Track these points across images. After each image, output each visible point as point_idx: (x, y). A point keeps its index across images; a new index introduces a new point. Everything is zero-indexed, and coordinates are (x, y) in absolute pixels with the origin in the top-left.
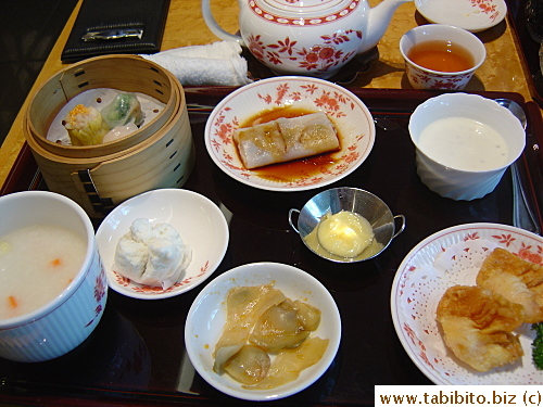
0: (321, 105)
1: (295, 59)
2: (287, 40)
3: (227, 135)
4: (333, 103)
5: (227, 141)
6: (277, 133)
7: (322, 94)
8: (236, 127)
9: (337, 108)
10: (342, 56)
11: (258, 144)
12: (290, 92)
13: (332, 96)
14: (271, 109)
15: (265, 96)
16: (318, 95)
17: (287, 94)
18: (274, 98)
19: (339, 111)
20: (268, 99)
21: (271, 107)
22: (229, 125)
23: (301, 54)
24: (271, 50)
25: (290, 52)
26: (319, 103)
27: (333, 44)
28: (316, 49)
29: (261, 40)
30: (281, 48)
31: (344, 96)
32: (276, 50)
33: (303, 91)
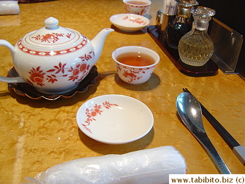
1: (66, 75)
2: (60, 64)
10: (90, 68)
23: (70, 71)
24: (50, 74)
25: (63, 71)
27: (86, 61)
28: (78, 66)
29: (40, 69)
30: (57, 70)
32: (53, 73)
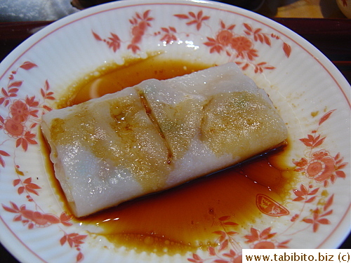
0: (218, 49)
3: (27, 124)
4: (242, 46)
5: (25, 141)
6: (143, 118)
7: (218, 28)
8: (49, 103)
9: (252, 54)
11: (99, 150)
12: (155, 27)
13: (239, 32)
14: (121, 62)
15: (105, 35)
16: (211, 30)
17: (150, 31)
18: (126, 38)
19: (257, 60)
20: (114, 43)
21: (120, 57)
22: (32, 102)
26: (214, 45)
31: (266, 31)
33: (181, 25)
